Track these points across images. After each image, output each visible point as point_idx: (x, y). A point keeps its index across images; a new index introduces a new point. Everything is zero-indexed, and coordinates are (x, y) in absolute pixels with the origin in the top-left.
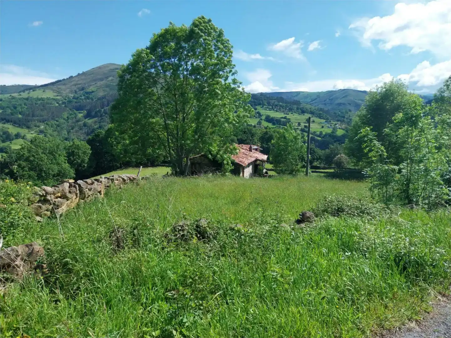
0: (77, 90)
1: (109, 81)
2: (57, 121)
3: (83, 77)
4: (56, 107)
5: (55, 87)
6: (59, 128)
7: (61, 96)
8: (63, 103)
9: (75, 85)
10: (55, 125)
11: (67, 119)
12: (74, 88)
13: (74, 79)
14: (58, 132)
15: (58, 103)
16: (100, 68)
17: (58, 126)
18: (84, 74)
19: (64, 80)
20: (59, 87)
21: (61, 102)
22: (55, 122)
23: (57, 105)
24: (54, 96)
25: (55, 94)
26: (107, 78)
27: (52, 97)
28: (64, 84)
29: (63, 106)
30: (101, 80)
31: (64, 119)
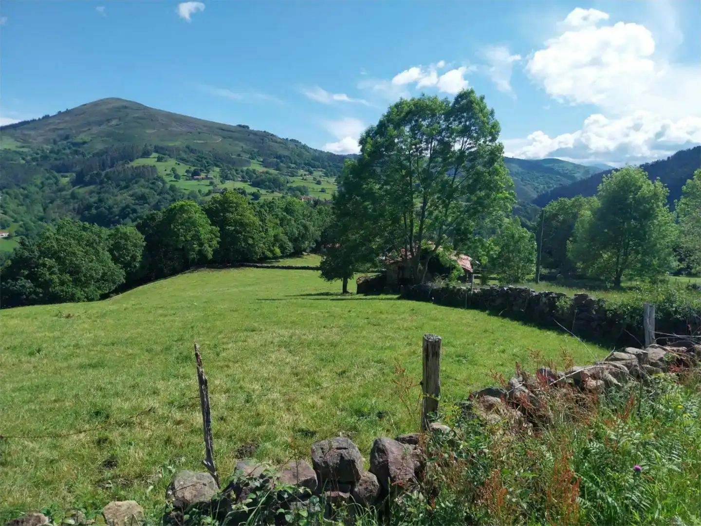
0: (58, 139)
1: (111, 126)
2: (24, 189)
3: (67, 118)
4: (23, 166)
5: (18, 133)
6: (28, 201)
7: (29, 147)
8: (34, 159)
9: (54, 130)
10: (22, 195)
11: (41, 185)
12: (53, 135)
13: (50, 121)
14: (27, 206)
15: (23, 159)
16: (96, 104)
17: (26, 196)
18: (68, 112)
19: (34, 121)
20: (26, 132)
21: (29, 158)
22: (21, 190)
23: (23, 162)
24: (17, 147)
25: (19, 144)
26: (108, 121)
27: (13, 148)
28: (35, 129)
29: (34, 163)
30: (100, 124)
31: (36, 186)
